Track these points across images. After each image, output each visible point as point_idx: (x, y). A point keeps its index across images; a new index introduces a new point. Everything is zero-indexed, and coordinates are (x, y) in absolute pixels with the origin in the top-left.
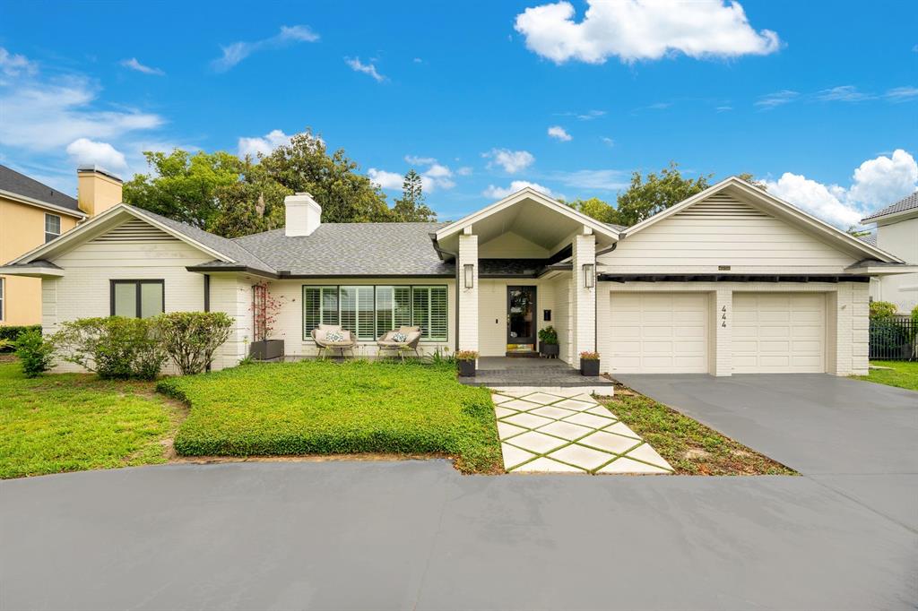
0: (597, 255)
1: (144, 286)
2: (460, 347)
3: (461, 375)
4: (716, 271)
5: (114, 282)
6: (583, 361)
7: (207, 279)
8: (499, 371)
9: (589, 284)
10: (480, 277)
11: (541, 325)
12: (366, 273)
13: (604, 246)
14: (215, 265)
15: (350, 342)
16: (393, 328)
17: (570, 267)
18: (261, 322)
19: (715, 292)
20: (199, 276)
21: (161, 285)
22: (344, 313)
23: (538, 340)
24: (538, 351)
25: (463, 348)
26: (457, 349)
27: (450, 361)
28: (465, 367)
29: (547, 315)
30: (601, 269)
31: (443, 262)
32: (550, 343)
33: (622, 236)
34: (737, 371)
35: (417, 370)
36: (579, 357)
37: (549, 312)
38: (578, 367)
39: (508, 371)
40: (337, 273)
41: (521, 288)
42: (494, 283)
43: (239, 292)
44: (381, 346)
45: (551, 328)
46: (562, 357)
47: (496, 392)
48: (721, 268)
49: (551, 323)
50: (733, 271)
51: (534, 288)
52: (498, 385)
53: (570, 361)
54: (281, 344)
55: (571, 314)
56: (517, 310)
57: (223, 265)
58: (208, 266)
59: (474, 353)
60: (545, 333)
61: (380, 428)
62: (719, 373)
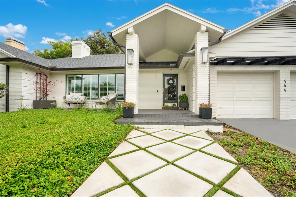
0: (209, 46)
6: (201, 109)
9: (205, 61)
11: (180, 93)
17: (193, 53)
19: (278, 72)
22: (85, 88)
23: (179, 101)
24: (178, 107)
29: (183, 88)
32: (184, 102)
36: (199, 107)
37: (184, 86)
38: (198, 113)
41: (171, 75)
42: (156, 72)
43: (23, 74)
45: (185, 94)
46: (190, 109)
47: (137, 129)
49: (185, 92)
51: (177, 75)
52: (141, 123)
53: (194, 110)
55: (194, 84)
56: (167, 86)
60: (182, 97)
62: (282, 118)
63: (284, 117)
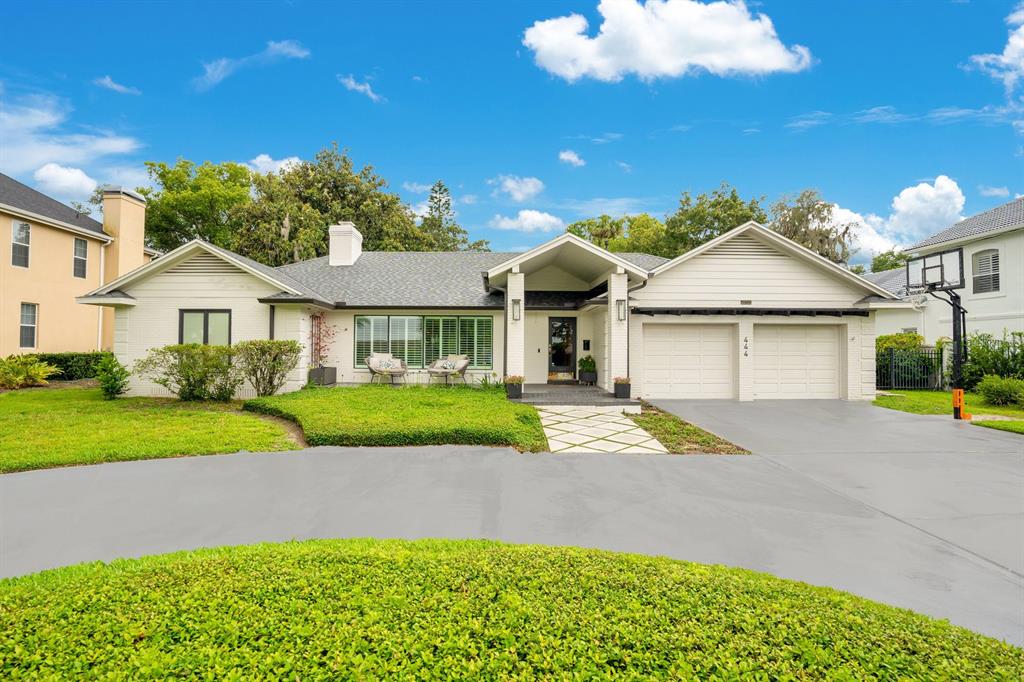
0: (629, 291)
1: (211, 316)
2: (508, 373)
3: (509, 397)
4: (739, 306)
5: (182, 312)
6: (616, 385)
7: (272, 309)
8: (542, 394)
9: (622, 317)
10: (526, 309)
11: (581, 354)
12: (417, 305)
13: (634, 283)
14: (284, 297)
15: (401, 370)
16: (441, 357)
17: (605, 301)
18: (317, 350)
19: (737, 324)
20: (266, 306)
21: (227, 315)
22: (394, 343)
23: (578, 368)
24: (577, 378)
25: (511, 373)
26: (505, 374)
27: (498, 386)
28: (513, 390)
29: (587, 345)
30: (633, 304)
31: (488, 294)
32: (588, 371)
33: (651, 276)
34: (759, 397)
35: (469, 393)
36: (613, 382)
37: (588, 342)
38: (612, 391)
39: (550, 394)
40: (390, 304)
41: (562, 319)
42: (536, 314)
43: (301, 321)
44: (431, 373)
45: (590, 357)
46: (599, 384)
47: (541, 410)
48: (743, 302)
49: (590, 353)
50: (754, 306)
51: (573, 320)
52: (542, 404)
53: (606, 387)
54: (334, 370)
55: (607, 343)
56: (557, 340)
57: (291, 297)
58: (278, 297)
59: (520, 378)
60: (584, 362)
61: (457, 426)
62: (741, 399)
63: (745, 396)
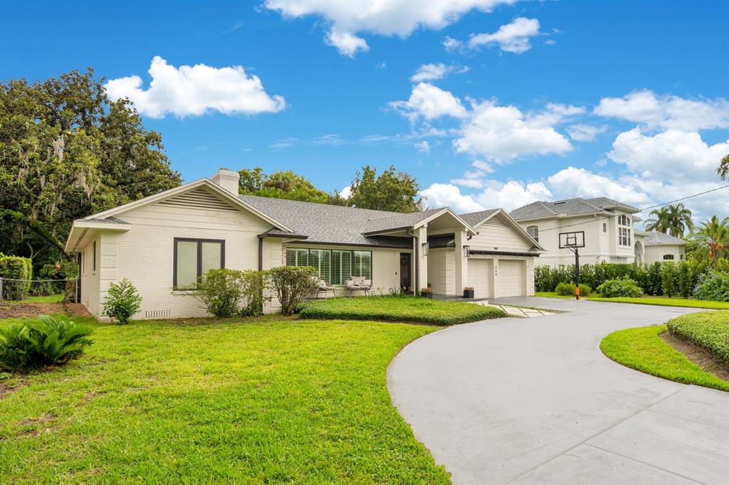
1: (204, 245)
5: (176, 240)
7: (260, 241)
9: (466, 255)
19: (492, 259)
21: (221, 244)
33: (477, 234)
41: (404, 254)
48: (495, 248)
50: (498, 250)
62: (495, 297)
